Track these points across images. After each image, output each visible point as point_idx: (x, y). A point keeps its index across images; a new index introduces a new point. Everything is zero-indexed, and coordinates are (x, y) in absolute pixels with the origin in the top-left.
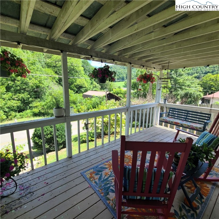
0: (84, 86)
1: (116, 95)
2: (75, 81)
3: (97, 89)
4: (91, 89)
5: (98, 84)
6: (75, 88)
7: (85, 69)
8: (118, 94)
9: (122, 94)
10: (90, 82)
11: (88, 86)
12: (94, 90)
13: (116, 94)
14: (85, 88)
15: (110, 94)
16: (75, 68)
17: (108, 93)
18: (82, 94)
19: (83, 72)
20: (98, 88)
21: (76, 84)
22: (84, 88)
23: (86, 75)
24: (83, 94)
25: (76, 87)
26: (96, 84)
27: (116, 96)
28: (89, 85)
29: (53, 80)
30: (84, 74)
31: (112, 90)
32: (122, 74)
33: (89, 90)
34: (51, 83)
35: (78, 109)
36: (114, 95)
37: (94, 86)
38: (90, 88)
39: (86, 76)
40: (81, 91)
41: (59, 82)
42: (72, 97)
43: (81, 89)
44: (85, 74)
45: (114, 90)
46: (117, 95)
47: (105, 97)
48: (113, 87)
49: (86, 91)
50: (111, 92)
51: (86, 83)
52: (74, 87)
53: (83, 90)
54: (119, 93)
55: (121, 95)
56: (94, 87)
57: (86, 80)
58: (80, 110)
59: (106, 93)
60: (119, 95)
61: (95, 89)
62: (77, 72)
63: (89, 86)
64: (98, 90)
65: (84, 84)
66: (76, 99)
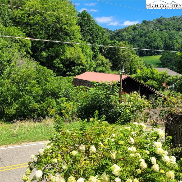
0: (80, 62)
1: (142, 82)
2: (63, 52)
3: (104, 68)
4: (92, 69)
5: (108, 60)
6: (62, 65)
7: (84, 30)
8: (146, 79)
9: (154, 79)
10: (92, 55)
11: (86, 63)
12: (98, 69)
13: (143, 79)
14: (81, 66)
15: (128, 80)
16: (64, 27)
17: (124, 77)
18: (72, 78)
19: (79, 35)
20: (107, 66)
21: (63, 57)
22: (79, 65)
23: (85, 40)
24: (75, 77)
25: (62, 63)
26: (104, 59)
27: (142, 85)
28: (89, 60)
29: (21, 50)
30: (81, 39)
31: (135, 72)
32: (155, 41)
33: (90, 70)
34: (15, 54)
35: (61, 109)
36: (139, 83)
37: (100, 62)
38: (91, 66)
39: (85, 42)
40: (73, 72)
41: (31, 53)
42: (50, 84)
43: (73, 68)
44: (83, 39)
45: (139, 71)
46: (145, 82)
47: (118, 85)
48: (136, 66)
49: (83, 71)
50: (133, 76)
51: (83, 56)
52: (59, 64)
53: (76, 69)
54: (149, 78)
55: (154, 83)
56: (99, 65)
57: (84, 49)
58: (63, 111)
59: (121, 77)
60: (149, 82)
61: (101, 68)
62: (67, 34)
63: (89, 62)
64: (106, 71)
65: (79, 58)
66: (57, 88)
